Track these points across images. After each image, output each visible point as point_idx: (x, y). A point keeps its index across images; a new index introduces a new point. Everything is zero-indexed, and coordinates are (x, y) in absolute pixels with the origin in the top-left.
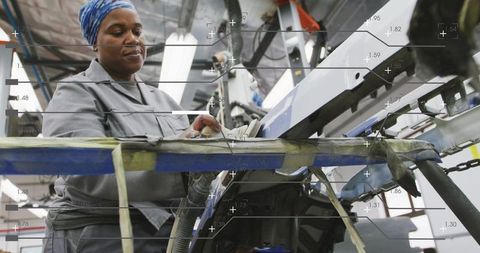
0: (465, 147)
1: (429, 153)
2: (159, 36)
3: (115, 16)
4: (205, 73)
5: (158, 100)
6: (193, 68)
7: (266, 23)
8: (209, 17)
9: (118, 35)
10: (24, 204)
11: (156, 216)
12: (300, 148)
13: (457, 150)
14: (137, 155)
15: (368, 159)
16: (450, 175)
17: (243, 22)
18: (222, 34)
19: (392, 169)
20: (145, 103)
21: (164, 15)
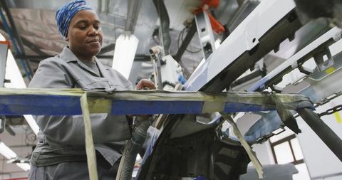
0: (331, 99)
1: (306, 103)
2: (111, 39)
3: (81, 15)
4: (144, 64)
5: (111, 75)
6: (135, 60)
7: (187, 27)
8: (147, 24)
9: (83, 28)
10: (14, 160)
11: (110, 155)
12: (214, 98)
13: (326, 101)
14: (97, 101)
15: (263, 107)
16: (322, 118)
17: (171, 27)
18: (155, 37)
19: (280, 114)
20: (102, 76)
21: (115, 23)
